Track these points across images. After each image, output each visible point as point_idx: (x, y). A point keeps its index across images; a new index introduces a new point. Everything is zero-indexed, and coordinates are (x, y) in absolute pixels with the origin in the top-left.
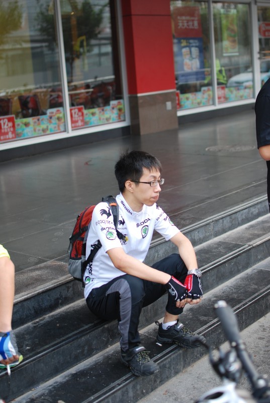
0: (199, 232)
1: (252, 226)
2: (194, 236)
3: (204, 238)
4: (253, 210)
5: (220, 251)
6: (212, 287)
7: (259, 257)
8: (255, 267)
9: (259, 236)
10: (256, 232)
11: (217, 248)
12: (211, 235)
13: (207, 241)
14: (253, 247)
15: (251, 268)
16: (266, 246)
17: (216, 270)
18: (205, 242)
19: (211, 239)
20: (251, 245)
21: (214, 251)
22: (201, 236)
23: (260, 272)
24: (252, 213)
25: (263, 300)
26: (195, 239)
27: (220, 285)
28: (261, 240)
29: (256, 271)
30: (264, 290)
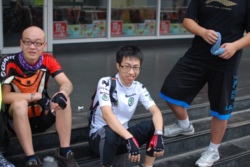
0: (196, 111)
1: (239, 114)
2: (192, 113)
3: (199, 116)
4: (244, 103)
5: (206, 127)
6: (192, 149)
7: (235, 136)
8: (229, 142)
9: (239, 121)
10: (239, 118)
11: (205, 124)
12: (206, 115)
13: (201, 118)
14: (230, 128)
15: (227, 142)
16: (242, 129)
17: (196, 139)
18: (200, 118)
19: (205, 117)
20: (230, 126)
21: (202, 125)
22: (198, 115)
23: (232, 146)
24: (242, 105)
25: (223, 165)
26: (192, 116)
27: (199, 149)
28: (238, 124)
29: (229, 145)
30: (226, 159)
